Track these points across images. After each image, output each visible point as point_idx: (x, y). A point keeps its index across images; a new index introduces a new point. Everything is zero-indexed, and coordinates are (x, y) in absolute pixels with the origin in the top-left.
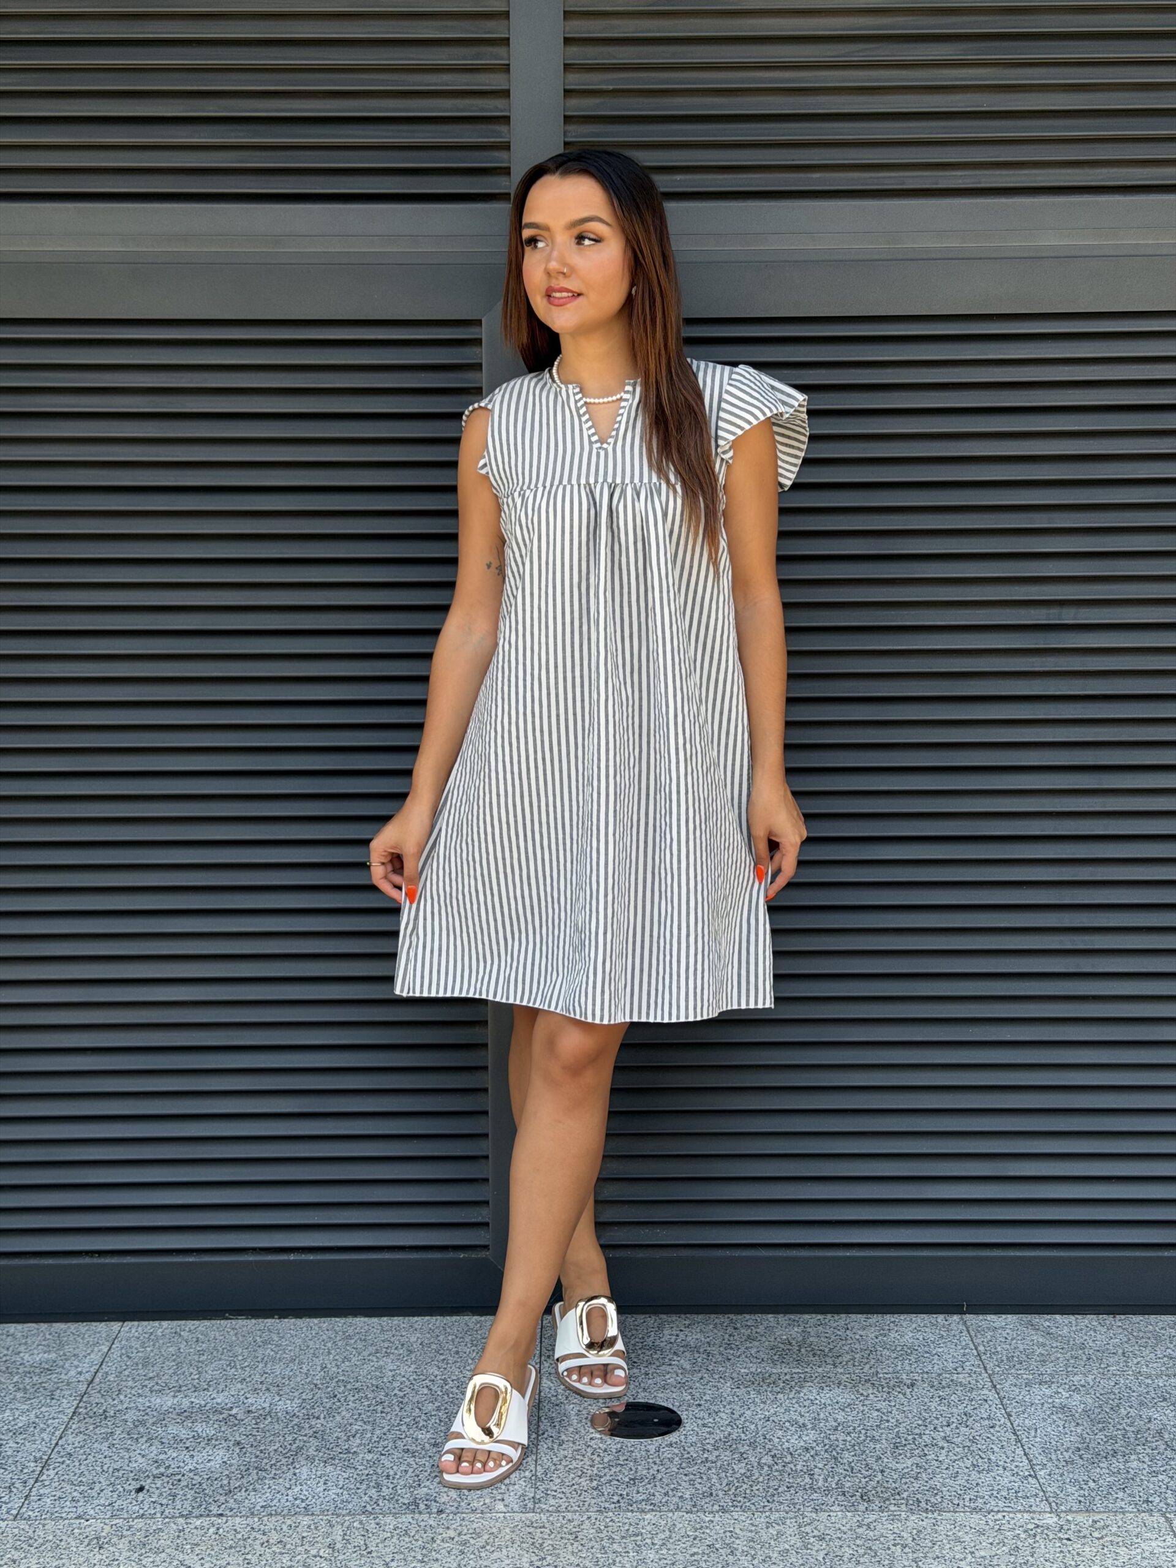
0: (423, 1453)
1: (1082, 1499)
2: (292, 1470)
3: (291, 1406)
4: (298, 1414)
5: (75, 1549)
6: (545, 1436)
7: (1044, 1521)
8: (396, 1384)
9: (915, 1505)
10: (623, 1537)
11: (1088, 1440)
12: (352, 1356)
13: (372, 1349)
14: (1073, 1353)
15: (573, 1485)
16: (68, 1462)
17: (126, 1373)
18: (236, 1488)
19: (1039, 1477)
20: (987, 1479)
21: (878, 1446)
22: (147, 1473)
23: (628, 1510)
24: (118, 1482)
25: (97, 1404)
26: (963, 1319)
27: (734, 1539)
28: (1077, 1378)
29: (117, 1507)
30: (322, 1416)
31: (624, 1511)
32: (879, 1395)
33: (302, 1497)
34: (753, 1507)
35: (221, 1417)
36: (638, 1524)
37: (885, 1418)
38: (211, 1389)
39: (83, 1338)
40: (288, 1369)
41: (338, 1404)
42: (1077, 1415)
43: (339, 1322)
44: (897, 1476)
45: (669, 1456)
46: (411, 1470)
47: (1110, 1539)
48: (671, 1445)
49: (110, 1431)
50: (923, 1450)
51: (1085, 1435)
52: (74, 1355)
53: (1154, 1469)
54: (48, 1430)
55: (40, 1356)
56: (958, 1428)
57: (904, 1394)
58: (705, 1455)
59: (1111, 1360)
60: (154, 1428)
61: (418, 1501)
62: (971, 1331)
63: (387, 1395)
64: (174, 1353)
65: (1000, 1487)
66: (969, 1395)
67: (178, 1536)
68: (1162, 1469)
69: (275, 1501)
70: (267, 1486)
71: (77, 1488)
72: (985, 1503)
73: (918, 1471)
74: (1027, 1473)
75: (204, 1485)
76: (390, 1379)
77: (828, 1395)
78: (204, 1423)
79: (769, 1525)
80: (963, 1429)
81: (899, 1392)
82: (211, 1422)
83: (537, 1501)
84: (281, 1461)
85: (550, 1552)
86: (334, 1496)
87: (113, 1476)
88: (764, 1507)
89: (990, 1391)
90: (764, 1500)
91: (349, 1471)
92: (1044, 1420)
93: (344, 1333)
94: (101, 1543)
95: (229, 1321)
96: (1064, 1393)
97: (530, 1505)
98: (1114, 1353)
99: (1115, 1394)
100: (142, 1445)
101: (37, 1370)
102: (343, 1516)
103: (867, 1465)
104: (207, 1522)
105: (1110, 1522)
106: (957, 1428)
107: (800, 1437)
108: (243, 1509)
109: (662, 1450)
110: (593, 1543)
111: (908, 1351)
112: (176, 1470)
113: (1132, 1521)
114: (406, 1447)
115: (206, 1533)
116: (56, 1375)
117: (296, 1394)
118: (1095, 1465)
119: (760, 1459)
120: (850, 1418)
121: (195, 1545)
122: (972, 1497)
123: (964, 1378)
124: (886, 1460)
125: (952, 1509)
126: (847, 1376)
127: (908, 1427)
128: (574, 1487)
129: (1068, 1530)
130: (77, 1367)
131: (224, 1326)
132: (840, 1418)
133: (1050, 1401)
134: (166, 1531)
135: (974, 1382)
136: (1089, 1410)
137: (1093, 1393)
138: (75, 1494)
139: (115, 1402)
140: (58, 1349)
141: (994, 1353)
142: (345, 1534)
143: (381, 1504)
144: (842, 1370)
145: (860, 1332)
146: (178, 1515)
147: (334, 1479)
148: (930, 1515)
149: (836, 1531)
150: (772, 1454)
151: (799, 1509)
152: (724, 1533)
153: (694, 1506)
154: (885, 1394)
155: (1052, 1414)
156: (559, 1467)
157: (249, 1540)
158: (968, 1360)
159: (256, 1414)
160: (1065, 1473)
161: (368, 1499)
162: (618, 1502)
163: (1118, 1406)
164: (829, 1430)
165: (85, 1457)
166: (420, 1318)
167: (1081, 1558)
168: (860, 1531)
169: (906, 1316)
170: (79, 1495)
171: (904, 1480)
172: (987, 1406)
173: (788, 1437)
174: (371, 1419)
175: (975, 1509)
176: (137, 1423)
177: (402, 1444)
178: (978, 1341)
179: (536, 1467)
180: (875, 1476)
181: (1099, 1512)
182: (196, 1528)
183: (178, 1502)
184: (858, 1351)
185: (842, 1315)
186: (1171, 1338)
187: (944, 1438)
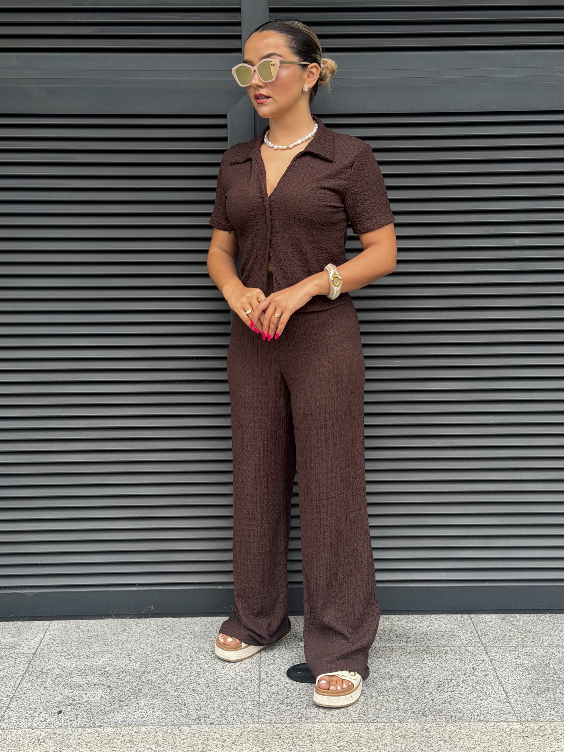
0: (203, 691)
1: (533, 715)
2: (136, 701)
3: (136, 666)
4: (139, 670)
5: (27, 746)
6: (263, 682)
7: (515, 727)
8: (188, 654)
9: (451, 719)
10: (304, 737)
11: (535, 682)
12: (166, 639)
13: (176, 635)
14: (525, 635)
15: (278, 708)
16: (23, 697)
17: (53, 648)
18: (108, 711)
19: (511, 702)
20: (485, 704)
21: (430, 686)
22: (63, 703)
23: (306, 722)
24: (48, 708)
25: (38, 665)
26: (470, 617)
27: (359, 738)
28: (528, 649)
29: (48, 722)
30: (151, 672)
31: (304, 723)
33: (142, 716)
34: (369, 721)
35: (101, 672)
36: (311, 730)
37: (433, 671)
38: (95, 657)
39: (30, 630)
40: (134, 646)
41: (159, 665)
42: (529, 669)
43: (159, 620)
44: (439, 703)
46: (196, 701)
47: (547, 736)
49: (44, 680)
50: (453, 688)
51: (533, 680)
52: (27, 639)
54: (13, 680)
55: (9, 639)
56: (469, 676)
57: (442, 658)
59: (544, 638)
60: (67, 678)
61: (200, 718)
62: (474, 622)
63: (184, 660)
64: (77, 637)
65: (492, 708)
66: (475, 658)
67: (79, 738)
69: (128, 718)
70: (124, 710)
71: (28, 712)
72: (485, 717)
73: (451, 700)
74: (505, 701)
75: (92, 709)
76: (185, 651)
77: (404, 659)
78: (92, 676)
79: (377, 730)
80: (472, 677)
81: (440, 657)
82: (96, 675)
83: (260, 717)
84: (131, 696)
85: (267, 746)
86: (157, 715)
87: (46, 705)
88: (374, 720)
89: (485, 656)
90: (374, 716)
91: (165, 701)
92: (513, 671)
93: (162, 626)
94: (40, 742)
95: (104, 620)
96: (522, 657)
97: (257, 720)
98: (545, 635)
99: (547, 657)
100: (61, 688)
101: (8, 647)
102: (163, 726)
103: (425, 697)
104: (94, 730)
105: (547, 727)
107: (391, 682)
108: (111, 723)
110: (287, 741)
111: (443, 635)
112: (78, 701)
113: (558, 726)
114: (193, 688)
115: (93, 736)
116: (17, 650)
118: (539, 696)
119: (371, 694)
120: (416, 671)
121: (88, 743)
122: (478, 714)
123: (472, 649)
124: (434, 694)
125: (468, 721)
126: (414, 648)
127: (445, 676)
129: (527, 731)
130: (28, 645)
131: (102, 623)
132: (411, 671)
133: (515, 661)
134: (73, 735)
135: (477, 651)
136: (535, 666)
137: (536, 656)
138: (27, 715)
139: (47, 664)
140: (18, 636)
141: (486, 635)
142: (164, 736)
143: (181, 719)
144: (410, 645)
145: (419, 624)
146: (79, 726)
147: (158, 706)
148: (457, 724)
149: (410, 733)
150: (378, 691)
151: (392, 721)
152: (355, 734)
153: (339, 720)
154: (433, 658)
155: (516, 668)
156: (271, 699)
157: (115, 740)
158: (474, 640)
159: (118, 671)
160: (524, 700)
161: (175, 717)
162: (301, 717)
163: (549, 663)
164: (406, 677)
165: (32, 694)
166: (200, 618)
167: (534, 747)
168: (423, 733)
169: (442, 615)
170: (29, 716)
171: (444, 705)
172: (484, 664)
173: (385, 682)
174: (176, 673)
175: (480, 720)
176: (58, 676)
177: (192, 687)
178: (479, 629)
179: (259, 699)
180: (429, 702)
181: (542, 722)
182: (88, 733)
183: (79, 719)
184: (419, 634)
185: (410, 615)
187: (463, 682)
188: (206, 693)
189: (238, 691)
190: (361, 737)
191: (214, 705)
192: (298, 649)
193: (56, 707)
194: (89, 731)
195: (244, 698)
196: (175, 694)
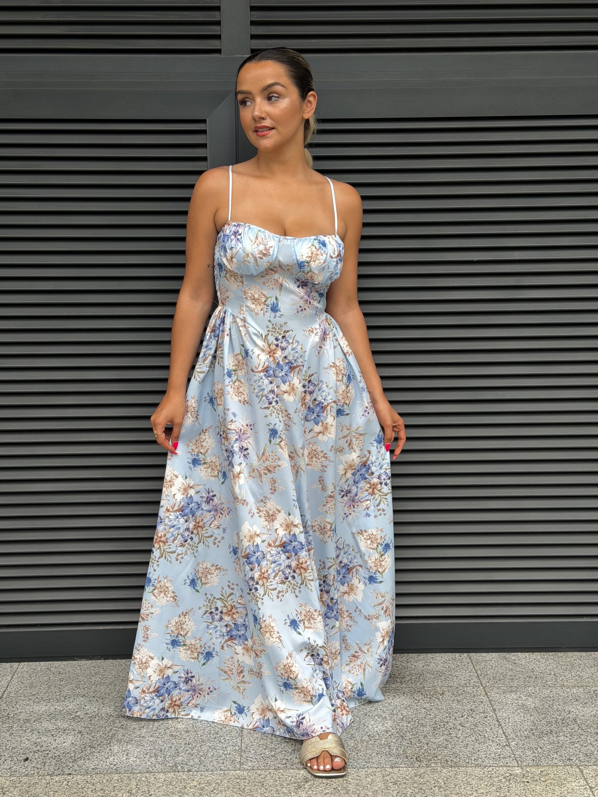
0: (181, 736)
1: (535, 759)
2: (109, 747)
3: (109, 710)
4: (113, 715)
7: (514, 772)
9: (446, 763)
10: (288, 784)
14: (528, 674)
15: (261, 754)
17: (21, 692)
18: (78, 758)
19: (511, 745)
20: (484, 748)
21: (425, 729)
22: (30, 750)
24: (14, 755)
25: (4, 710)
26: (469, 655)
27: (348, 785)
28: (530, 689)
29: (13, 770)
31: (289, 769)
32: (425, 700)
33: (114, 763)
34: (358, 766)
35: (73, 716)
36: (296, 777)
37: (428, 713)
38: (66, 701)
40: (109, 689)
42: (531, 710)
44: (435, 746)
46: (174, 747)
47: (549, 781)
49: (11, 725)
50: (449, 731)
51: (535, 722)
53: (573, 740)
56: (468, 718)
57: (439, 699)
59: (548, 678)
60: (35, 724)
61: (177, 765)
62: (473, 661)
64: (46, 680)
65: (490, 752)
66: (473, 699)
67: (46, 787)
68: (577, 740)
69: (100, 766)
70: (95, 757)
72: (482, 761)
73: (447, 743)
74: (505, 744)
75: (61, 756)
77: (398, 700)
78: (62, 721)
79: (367, 776)
80: (470, 719)
81: (436, 698)
82: (66, 720)
83: (242, 764)
84: (103, 742)
86: (132, 762)
87: (12, 752)
88: (364, 765)
89: (484, 696)
90: (364, 761)
91: (140, 747)
92: (513, 713)
94: (4, 791)
95: (77, 662)
96: (523, 697)
97: (238, 766)
98: (549, 674)
99: (550, 698)
100: (28, 733)
102: (137, 773)
103: (419, 740)
104: (62, 778)
105: (550, 772)
107: (383, 725)
108: (82, 770)
110: (270, 789)
111: (439, 675)
112: (46, 748)
113: (561, 771)
114: (171, 733)
115: (61, 785)
117: (112, 703)
118: (541, 739)
119: (362, 738)
120: (410, 713)
121: (56, 792)
122: (476, 758)
123: (470, 689)
124: (429, 737)
125: (465, 765)
126: (409, 689)
127: (441, 718)
128: (263, 755)
129: (528, 776)
131: (74, 664)
132: (405, 713)
133: (516, 702)
134: (40, 784)
135: (476, 691)
136: (537, 707)
137: (539, 697)
139: (14, 709)
141: (486, 675)
142: (137, 785)
143: (157, 766)
144: (405, 686)
145: (415, 664)
146: (47, 774)
147: (132, 752)
148: (453, 769)
149: (403, 779)
150: (368, 734)
151: (383, 766)
154: (428, 699)
155: (518, 709)
157: (85, 789)
158: (472, 679)
159: (90, 715)
160: (525, 743)
161: (150, 764)
162: (286, 763)
163: (552, 704)
164: (399, 720)
167: (534, 793)
168: (416, 779)
169: (439, 654)
171: (439, 749)
172: (483, 705)
173: (377, 725)
175: (477, 765)
176: (25, 721)
177: (169, 731)
178: (478, 668)
179: (241, 744)
180: (423, 747)
181: (544, 766)
182: (56, 782)
183: (47, 767)
184: (414, 674)
185: (406, 655)
186: (579, 665)
187: (460, 724)
188: (184, 739)
189: (219, 736)
190: (350, 784)
191: (192, 750)
193: (23, 754)
194: (57, 779)
195: (225, 743)
196: (151, 739)
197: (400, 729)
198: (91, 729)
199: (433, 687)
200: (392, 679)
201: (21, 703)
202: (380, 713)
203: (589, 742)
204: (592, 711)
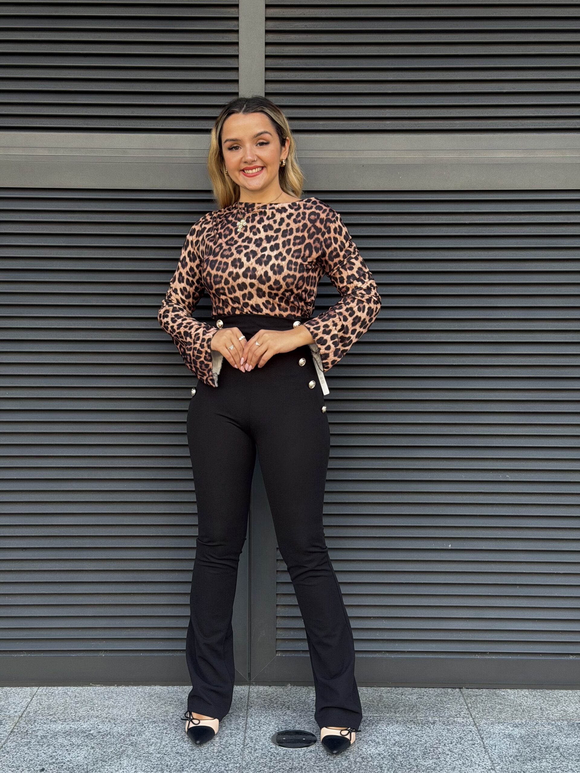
0: (186, 754)
2: (119, 762)
3: (120, 730)
4: (124, 734)
6: (248, 746)
8: (174, 720)
11: (521, 751)
12: (152, 705)
13: (163, 702)
14: (516, 708)
15: (261, 771)
16: (7, 756)
17: (39, 712)
18: (90, 770)
19: (496, 769)
20: (470, 770)
21: (415, 753)
22: (46, 762)
25: (23, 727)
26: (461, 691)
28: (516, 721)
30: (136, 735)
32: (417, 728)
35: (85, 734)
37: (420, 739)
38: (81, 721)
39: (18, 695)
40: (121, 711)
41: (144, 729)
42: (516, 739)
43: (147, 689)
44: (424, 768)
45: (310, 757)
46: (179, 762)
48: (311, 752)
49: (29, 741)
50: (438, 756)
51: (520, 749)
52: (14, 703)
53: (554, 766)
57: (430, 728)
58: (328, 757)
59: (535, 712)
60: (51, 739)
62: (464, 695)
63: (169, 725)
64: (63, 702)
66: (462, 728)
68: (558, 766)
71: (11, 769)
73: (435, 766)
74: (490, 768)
75: (75, 768)
76: (171, 717)
77: (391, 728)
78: (76, 738)
80: (459, 745)
81: (427, 727)
82: (80, 737)
84: (114, 757)
87: (29, 763)
89: (473, 726)
91: (148, 762)
92: (500, 741)
93: (149, 693)
95: (92, 687)
96: (510, 728)
98: (536, 708)
99: (536, 729)
100: (45, 748)
103: (410, 763)
106: (456, 745)
107: (376, 748)
109: (306, 754)
111: (431, 706)
112: (61, 760)
116: (3, 713)
117: (124, 724)
118: (525, 764)
119: (356, 759)
120: (402, 739)
123: (460, 720)
126: (402, 718)
127: (431, 744)
130: (14, 709)
131: (89, 689)
132: (397, 738)
133: (503, 732)
135: (465, 722)
136: (523, 737)
137: (525, 728)
139: (33, 726)
140: (6, 700)
141: (476, 708)
144: (399, 715)
145: (408, 696)
147: (140, 766)
150: (362, 756)
154: (420, 727)
155: (504, 738)
156: (254, 762)
158: (462, 711)
159: (102, 734)
160: (509, 768)
163: (537, 735)
164: (391, 745)
165: (15, 753)
169: (432, 689)
172: (471, 734)
173: (370, 748)
174: (160, 737)
176: (42, 737)
177: (175, 749)
178: (468, 701)
179: (242, 762)
180: (413, 768)
184: (408, 706)
185: (401, 688)
186: (565, 701)
187: (449, 750)
188: (189, 756)
189: (221, 754)
191: (196, 766)
192: (285, 717)
195: (227, 760)
196: (158, 755)
197: (392, 753)
198: (103, 745)
199: (425, 716)
200: (386, 709)
201: (39, 721)
202: (373, 738)
203: (570, 768)
204: (574, 741)
